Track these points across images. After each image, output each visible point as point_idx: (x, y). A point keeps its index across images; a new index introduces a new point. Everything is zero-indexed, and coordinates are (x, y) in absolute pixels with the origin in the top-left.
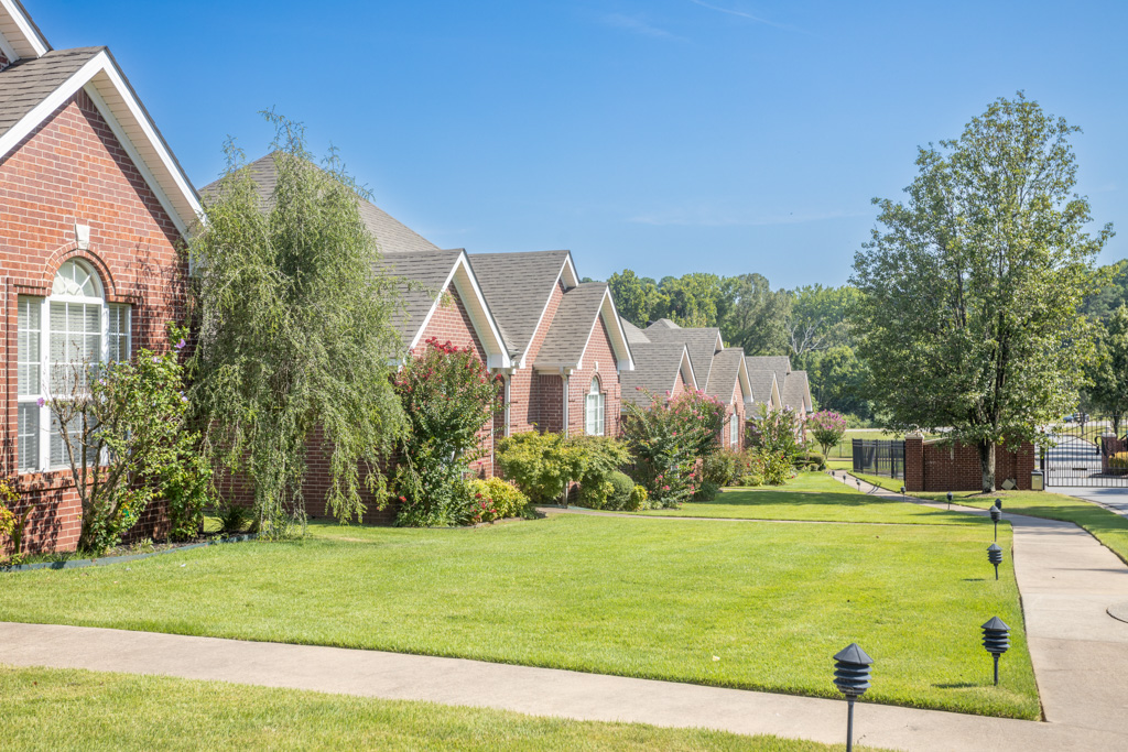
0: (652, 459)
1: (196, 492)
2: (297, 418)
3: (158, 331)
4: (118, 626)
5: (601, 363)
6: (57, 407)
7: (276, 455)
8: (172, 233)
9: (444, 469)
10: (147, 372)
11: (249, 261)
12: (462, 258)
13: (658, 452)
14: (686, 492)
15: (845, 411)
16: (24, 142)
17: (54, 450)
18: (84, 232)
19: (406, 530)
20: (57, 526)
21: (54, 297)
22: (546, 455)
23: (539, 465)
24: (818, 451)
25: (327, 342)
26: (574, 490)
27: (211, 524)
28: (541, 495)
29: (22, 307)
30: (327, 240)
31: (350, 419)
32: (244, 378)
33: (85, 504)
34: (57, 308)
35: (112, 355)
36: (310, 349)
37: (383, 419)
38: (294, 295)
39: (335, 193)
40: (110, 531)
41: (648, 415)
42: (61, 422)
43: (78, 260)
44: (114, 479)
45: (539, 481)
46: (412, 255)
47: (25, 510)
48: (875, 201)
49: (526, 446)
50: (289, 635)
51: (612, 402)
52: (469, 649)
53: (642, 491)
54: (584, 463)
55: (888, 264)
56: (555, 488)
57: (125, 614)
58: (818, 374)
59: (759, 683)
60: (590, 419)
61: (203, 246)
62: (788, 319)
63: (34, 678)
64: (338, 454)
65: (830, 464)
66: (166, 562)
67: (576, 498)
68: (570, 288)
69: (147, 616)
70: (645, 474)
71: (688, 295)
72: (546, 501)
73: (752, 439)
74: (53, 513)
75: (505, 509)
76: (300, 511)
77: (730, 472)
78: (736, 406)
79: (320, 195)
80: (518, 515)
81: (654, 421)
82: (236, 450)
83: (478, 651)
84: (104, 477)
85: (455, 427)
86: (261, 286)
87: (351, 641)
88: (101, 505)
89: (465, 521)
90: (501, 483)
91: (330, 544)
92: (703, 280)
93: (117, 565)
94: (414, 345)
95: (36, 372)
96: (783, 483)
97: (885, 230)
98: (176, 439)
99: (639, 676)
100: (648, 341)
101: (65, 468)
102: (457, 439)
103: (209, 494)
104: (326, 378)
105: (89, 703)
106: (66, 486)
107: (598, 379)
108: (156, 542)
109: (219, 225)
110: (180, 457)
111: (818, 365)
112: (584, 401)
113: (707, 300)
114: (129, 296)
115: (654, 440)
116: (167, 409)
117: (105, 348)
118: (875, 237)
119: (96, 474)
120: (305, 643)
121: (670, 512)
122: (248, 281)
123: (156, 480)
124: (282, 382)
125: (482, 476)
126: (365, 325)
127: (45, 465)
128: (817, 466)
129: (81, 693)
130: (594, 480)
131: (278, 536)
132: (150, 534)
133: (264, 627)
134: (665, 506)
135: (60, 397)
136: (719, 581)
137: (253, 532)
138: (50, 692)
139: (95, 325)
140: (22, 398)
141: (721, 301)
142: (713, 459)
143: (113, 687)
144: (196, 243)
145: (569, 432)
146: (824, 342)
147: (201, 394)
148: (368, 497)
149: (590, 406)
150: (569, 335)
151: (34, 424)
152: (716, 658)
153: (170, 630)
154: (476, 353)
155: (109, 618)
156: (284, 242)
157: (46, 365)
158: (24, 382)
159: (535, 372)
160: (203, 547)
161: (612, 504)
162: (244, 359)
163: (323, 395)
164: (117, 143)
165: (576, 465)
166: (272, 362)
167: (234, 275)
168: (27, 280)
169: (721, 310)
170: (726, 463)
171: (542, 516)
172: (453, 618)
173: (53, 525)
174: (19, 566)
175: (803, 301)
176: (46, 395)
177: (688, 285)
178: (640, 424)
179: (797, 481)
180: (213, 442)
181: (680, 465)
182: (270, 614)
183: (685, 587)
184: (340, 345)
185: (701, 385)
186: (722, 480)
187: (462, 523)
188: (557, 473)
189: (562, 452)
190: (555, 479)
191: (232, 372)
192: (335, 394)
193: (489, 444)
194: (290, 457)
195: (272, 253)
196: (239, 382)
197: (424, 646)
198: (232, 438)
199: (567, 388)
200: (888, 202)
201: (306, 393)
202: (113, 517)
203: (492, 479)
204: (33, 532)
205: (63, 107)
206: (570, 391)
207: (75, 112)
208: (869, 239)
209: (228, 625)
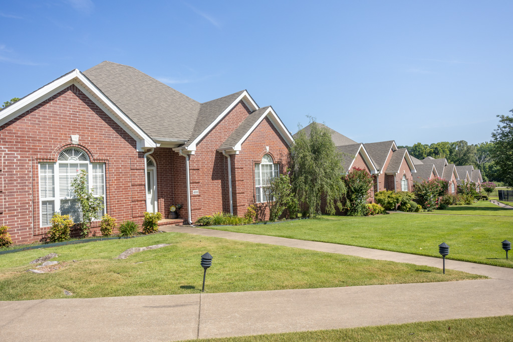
0: (423, 197)
1: (295, 207)
2: (318, 189)
3: (285, 169)
4: (276, 236)
5: (406, 171)
6: (264, 188)
7: (313, 198)
8: (287, 146)
9: (359, 201)
10: (282, 179)
11: (305, 152)
12: (362, 145)
13: (425, 195)
14: (435, 207)
15: (499, 181)
16: (255, 129)
17: (263, 198)
18: (268, 148)
19: (349, 217)
20: (265, 215)
21: (262, 163)
22: (389, 197)
23: (386, 199)
24: (485, 194)
25: (324, 170)
26: (399, 206)
27: (299, 215)
28: (388, 208)
29: (256, 166)
30: (323, 145)
31: (331, 189)
32: (305, 180)
33: (270, 210)
34: (263, 166)
35: (275, 176)
36: (320, 172)
37: (340, 188)
38: (316, 159)
39: (325, 133)
40: (276, 216)
41: (421, 185)
42: (265, 192)
43: (267, 154)
44: (276, 204)
45: (387, 204)
46: (348, 145)
47: (258, 211)
48: (498, 116)
49: (383, 195)
50: (312, 239)
51: (410, 182)
52: (354, 244)
53: (420, 206)
54: (400, 199)
55: (505, 135)
56: (391, 206)
57: (278, 234)
58: (488, 170)
59: (430, 255)
60: (403, 187)
61: (294, 149)
62: (475, 154)
63: (258, 245)
64: (328, 198)
65: (490, 198)
66: (288, 223)
67: (400, 209)
68: (395, 151)
69: (282, 234)
70: (422, 202)
71: (439, 148)
72: (390, 210)
73: (460, 191)
74: (264, 212)
75: (377, 211)
76: (320, 212)
77: (451, 201)
78: (453, 181)
79: (322, 134)
80: (381, 213)
81: (424, 186)
82: (304, 197)
83: (356, 244)
84: (274, 204)
85: (362, 190)
86: (308, 158)
87: (326, 241)
88: (274, 210)
89: (366, 215)
90: (376, 205)
91: (328, 220)
92: (444, 144)
93: (278, 224)
94: (349, 169)
95: (259, 180)
96: (471, 204)
97: (502, 125)
98: (289, 195)
99: (397, 252)
100: (423, 164)
101: (266, 202)
102: (362, 193)
103: (298, 208)
104: (325, 179)
105: (268, 250)
106: (266, 206)
107: (405, 175)
108: (286, 219)
109: (298, 144)
110: (291, 199)
111: (487, 167)
112: (401, 182)
113: (446, 149)
114: (278, 162)
115: (424, 192)
116: (287, 188)
117: (273, 174)
118: (499, 127)
119: (272, 203)
120: (316, 241)
121: (429, 212)
122: (305, 156)
123: (285, 204)
124: (314, 180)
125: (371, 203)
126: (334, 165)
127: (262, 201)
128: (485, 199)
129: (267, 248)
130: (404, 204)
131: (315, 218)
132: (285, 217)
133: (307, 237)
134: (428, 211)
135: (264, 186)
136: (433, 231)
137: (309, 217)
138: (261, 248)
139: (271, 169)
140: (256, 186)
141: (451, 150)
142: (445, 197)
143: (273, 247)
144: (292, 148)
145: (397, 190)
146: (490, 160)
147: (295, 184)
148: (337, 208)
149: (403, 183)
150: (395, 163)
151: (259, 192)
152: (421, 249)
153: (287, 237)
154: (367, 170)
155: (274, 234)
156: (313, 146)
157: (261, 179)
158: (257, 183)
159: (386, 174)
160: (297, 220)
161: (410, 210)
162: (304, 175)
163: (324, 183)
164: (274, 127)
165: (397, 199)
166: (311, 175)
167: (301, 155)
168: (256, 160)
169: (451, 152)
170: (450, 198)
171: (388, 213)
172: (353, 237)
173: (264, 215)
174: (257, 223)
175: (481, 148)
176: (261, 186)
177: (439, 145)
178: (419, 187)
179: (476, 203)
180: (298, 195)
181: (432, 199)
182: (309, 235)
183: (422, 232)
184: (328, 171)
185: (441, 176)
186: (448, 204)
187: (365, 215)
188: (392, 202)
189: (393, 196)
190: (392, 203)
191: (302, 178)
192: (327, 183)
193: (373, 194)
194: (317, 199)
195: (310, 149)
196: (304, 181)
197: (344, 243)
198: (303, 194)
199: (395, 178)
200: (503, 116)
201: (320, 183)
202: (277, 213)
203: (373, 203)
204: (260, 216)
205: (262, 120)
206: (396, 179)
207: (265, 121)
208: (497, 128)
209: (299, 237)
